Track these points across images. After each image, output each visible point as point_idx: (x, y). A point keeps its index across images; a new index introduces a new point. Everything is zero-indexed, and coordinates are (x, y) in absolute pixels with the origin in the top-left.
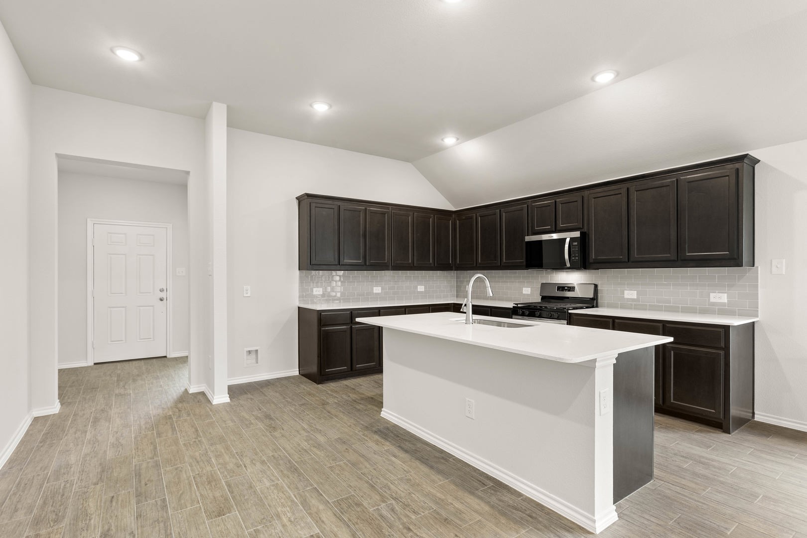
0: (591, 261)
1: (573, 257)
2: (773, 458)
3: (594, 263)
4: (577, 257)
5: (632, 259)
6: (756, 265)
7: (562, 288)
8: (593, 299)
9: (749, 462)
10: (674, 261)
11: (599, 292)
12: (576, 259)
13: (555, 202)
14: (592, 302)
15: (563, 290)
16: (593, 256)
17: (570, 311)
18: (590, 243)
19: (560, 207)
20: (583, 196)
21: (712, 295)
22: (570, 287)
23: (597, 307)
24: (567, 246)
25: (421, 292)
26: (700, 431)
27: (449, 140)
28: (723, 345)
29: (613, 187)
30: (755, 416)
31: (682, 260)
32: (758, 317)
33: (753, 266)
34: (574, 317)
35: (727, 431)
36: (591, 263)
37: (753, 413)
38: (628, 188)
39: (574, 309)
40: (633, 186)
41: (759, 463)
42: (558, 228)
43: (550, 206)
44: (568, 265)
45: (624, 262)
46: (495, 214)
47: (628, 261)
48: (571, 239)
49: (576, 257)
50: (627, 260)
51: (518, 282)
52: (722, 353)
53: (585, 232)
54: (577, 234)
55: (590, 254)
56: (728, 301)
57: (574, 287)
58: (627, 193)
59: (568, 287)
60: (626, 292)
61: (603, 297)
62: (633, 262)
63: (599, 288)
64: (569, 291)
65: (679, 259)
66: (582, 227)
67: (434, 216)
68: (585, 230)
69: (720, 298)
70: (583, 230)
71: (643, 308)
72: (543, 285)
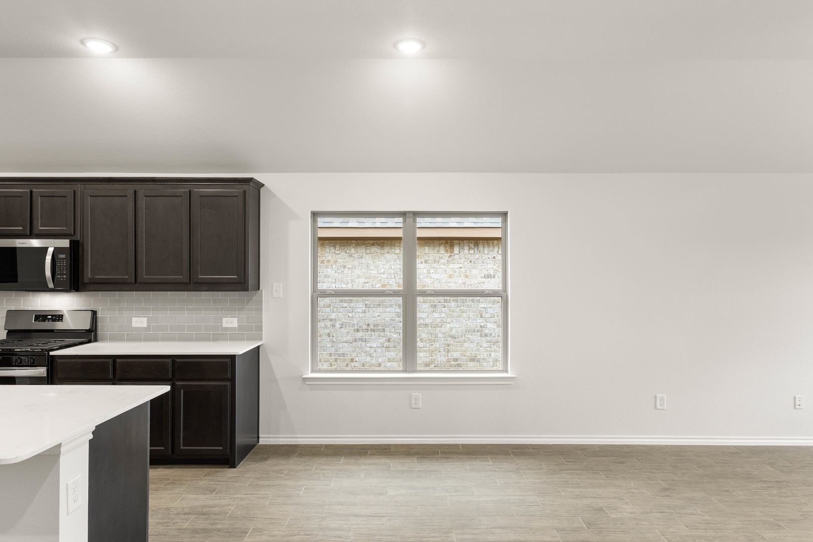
0: (86, 281)
1: (59, 274)
2: (267, 483)
3: (90, 283)
4: (64, 274)
5: (139, 280)
6: (260, 289)
7: (42, 317)
8: (89, 331)
9: (247, 494)
10: (186, 283)
11: (99, 321)
12: (63, 278)
13: (31, 192)
14: (90, 335)
15: (44, 320)
16: (88, 274)
17: (51, 353)
18: (85, 258)
19: (38, 201)
20: (74, 191)
21: (224, 320)
22: (56, 315)
23: (96, 340)
24: (48, 258)
26: (208, 475)
28: (229, 376)
29: (117, 186)
30: (260, 440)
31: (195, 283)
32: (262, 340)
33: (259, 289)
34: (59, 361)
35: (233, 466)
36: (86, 284)
37: (258, 438)
38: (135, 191)
39: (61, 348)
40: (142, 189)
41: (254, 493)
42: (35, 232)
43: (21, 196)
44: (51, 285)
45: (130, 283)
47: (136, 282)
48: (56, 249)
49: (62, 274)
50: (134, 282)
52: (228, 383)
53: (78, 241)
54: (65, 243)
55: (85, 272)
56: (238, 325)
57: (62, 315)
58: (134, 196)
59: (52, 316)
60: (134, 320)
61: (103, 328)
62: (141, 283)
63: (99, 315)
64: (54, 320)
65: (191, 281)
66: (73, 233)
68: (78, 237)
69: (231, 322)
70: (74, 238)
72: (11, 314)
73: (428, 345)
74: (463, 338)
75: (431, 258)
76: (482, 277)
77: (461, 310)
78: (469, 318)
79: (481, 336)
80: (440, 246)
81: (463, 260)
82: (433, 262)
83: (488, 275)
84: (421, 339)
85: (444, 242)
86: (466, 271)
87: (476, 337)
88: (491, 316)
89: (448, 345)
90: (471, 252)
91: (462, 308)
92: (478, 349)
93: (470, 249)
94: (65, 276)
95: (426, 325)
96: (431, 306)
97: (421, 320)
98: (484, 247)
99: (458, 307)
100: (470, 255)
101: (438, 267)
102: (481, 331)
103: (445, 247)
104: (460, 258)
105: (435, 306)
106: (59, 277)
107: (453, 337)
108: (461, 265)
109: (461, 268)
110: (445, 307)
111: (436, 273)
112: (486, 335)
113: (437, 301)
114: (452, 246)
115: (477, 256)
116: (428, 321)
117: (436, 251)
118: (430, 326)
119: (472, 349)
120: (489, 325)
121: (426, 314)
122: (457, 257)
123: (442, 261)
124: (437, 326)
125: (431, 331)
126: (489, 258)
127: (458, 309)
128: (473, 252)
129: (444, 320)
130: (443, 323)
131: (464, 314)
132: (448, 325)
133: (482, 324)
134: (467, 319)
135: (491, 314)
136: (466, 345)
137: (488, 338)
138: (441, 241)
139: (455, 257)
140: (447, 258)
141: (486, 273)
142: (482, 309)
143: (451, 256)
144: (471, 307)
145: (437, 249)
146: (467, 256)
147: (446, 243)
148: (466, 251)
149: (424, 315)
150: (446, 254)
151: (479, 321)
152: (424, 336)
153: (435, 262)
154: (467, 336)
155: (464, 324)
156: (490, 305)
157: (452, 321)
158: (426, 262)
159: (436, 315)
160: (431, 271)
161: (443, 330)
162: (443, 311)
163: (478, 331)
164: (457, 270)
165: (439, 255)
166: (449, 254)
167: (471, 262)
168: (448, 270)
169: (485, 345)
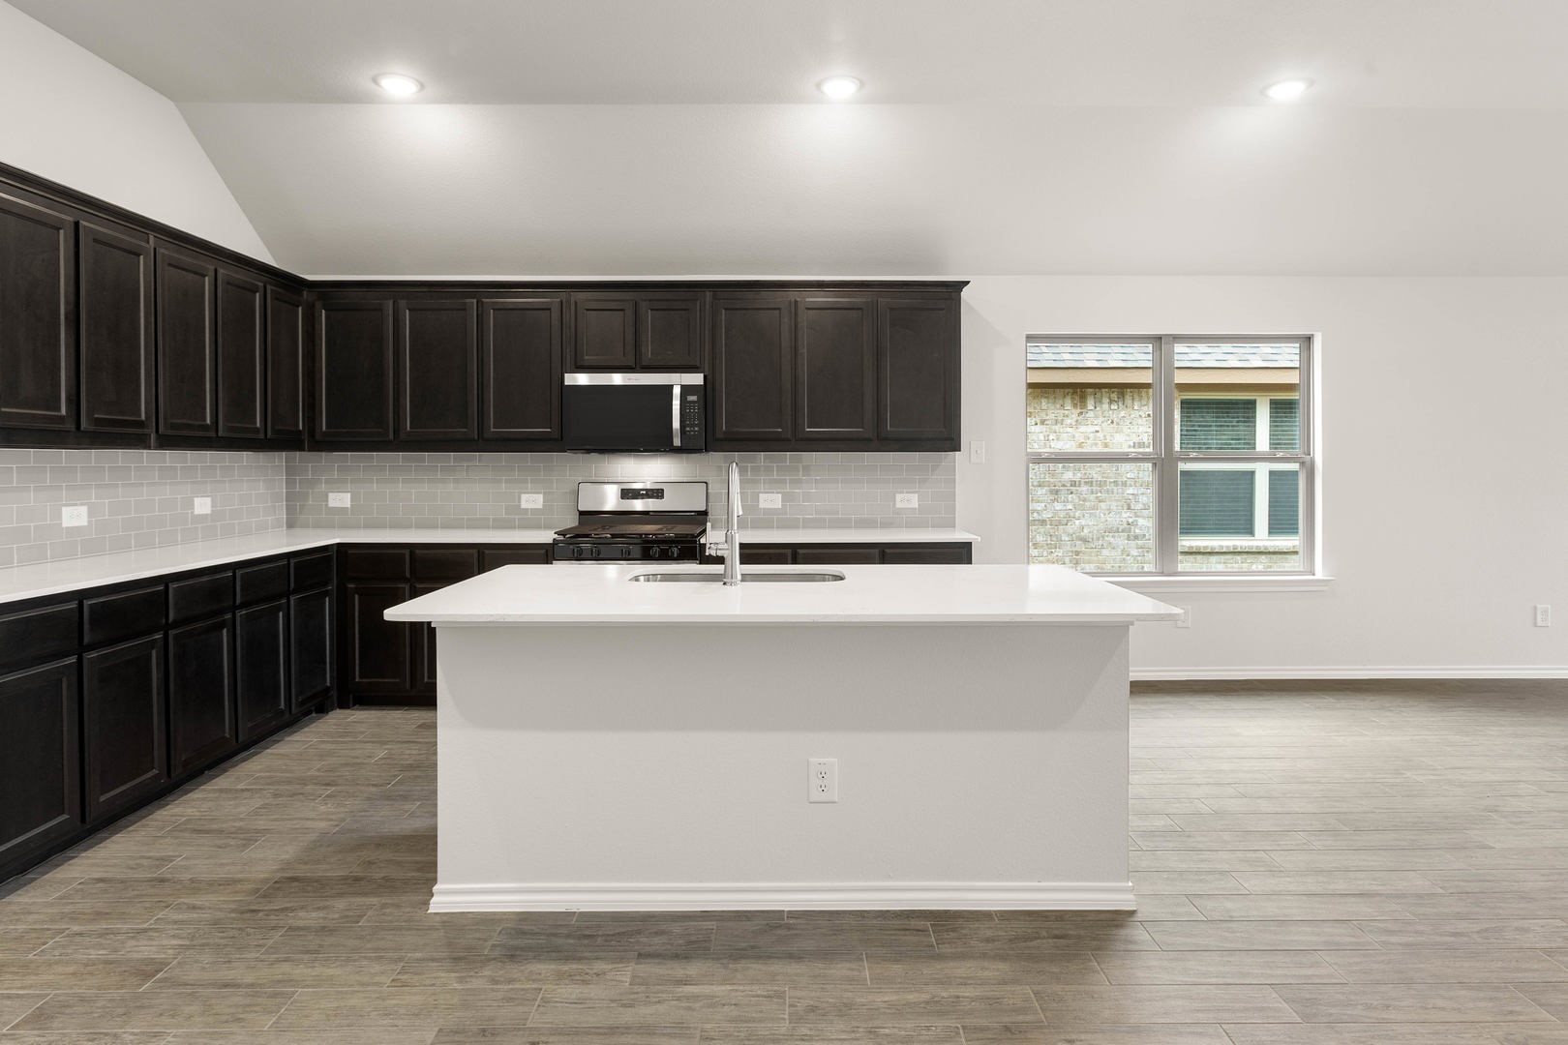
0: (719, 435)
1: (688, 425)
3: (727, 439)
4: (696, 425)
5: (799, 435)
7: (633, 492)
10: (869, 439)
11: (710, 499)
12: (694, 431)
13: (636, 304)
15: (635, 498)
16: (722, 424)
18: (716, 400)
19: (648, 316)
21: (899, 497)
22: (652, 491)
24: (676, 402)
25: (203, 518)
27: (398, 84)
29: (764, 293)
31: (883, 439)
32: (955, 527)
36: (719, 440)
38: (795, 301)
42: (643, 363)
43: (623, 310)
44: (677, 442)
45: (784, 440)
46: (465, 309)
47: (793, 438)
48: (685, 387)
49: (694, 425)
50: (790, 436)
51: (507, 481)
53: (715, 377)
54: (697, 379)
55: (718, 422)
56: (920, 506)
57: (664, 490)
59: (647, 490)
60: (761, 497)
62: (801, 439)
64: (650, 497)
65: (878, 437)
66: (708, 365)
67: (265, 287)
68: (706, 371)
69: (908, 500)
70: (710, 372)
71: (792, 524)
73: (1045, 554)
74: (1100, 542)
75: (1051, 416)
76: (1130, 447)
77: (1097, 497)
78: (1110, 511)
79: (1128, 538)
80: (1065, 397)
81: (1101, 419)
82: (1054, 422)
83: (1139, 443)
84: (1034, 544)
85: (1071, 390)
86: (1105, 436)
87: (1121, 541)
88: (1143, 507)
89: (1077, 553)
90: (1113, 407)
91: (1099, 494)
92: (1124, 559)
93: (1111, 402)
94: (696, 429)
95: (1043, 522)
96: (1051, 492)
97: (1035, 515)
98: (1133, 399)
99: (1092, 493)
100: (1111, 412)
101: (1061, 430)
102: (1128, 531)
103: (1073, 399)
104: (1096, 417)
105: (1057, 492)
106: (688, 429)
107: (1085, 540)
108: (1097, 428)
109: (1097, 432)
110: (1072, 493)
111: (1058, 439)
112: (1136, 537)
113: (1060, 484)
114: (1083, 399)
115: (1122, 414)
116: (1046, 515)
117: (1058, 406)
118: (1049, 523)
119: (1114, 560)
120: (1141, 522)
121: (1043, 505)
122: (1091, 414)
123: (1068, 421)
124: (1060, 523)
125: (1051, 531)
126: (1140, 416)
127: (1092, 497)
128: (1116, 407)
129: (1072, 514)
130: (1069, 518)
131: (1102, 504)
132: (1077, 522)
133: (1130, 520)
134: (1107, 512)
135: (1144, 504)
136: (1105, 552)
137: (1140, 542)
138: (1067, 390)
139: (1087, 415)
140: (1075, 416)
141: (1136, 440)
142: (1131, 497)
143: (1081, 413)
144: (1113, 492)
145: (1061, 402)
146: (1107, 414)
147: (1074, 393)
148: (1106, 406)
149: (1040, 507)
150: (1074, 411)
151: (1124, 515)
152: (1039, 539)
153: (1057, 422)
154: (1106, 538)
155: (1103, 520)
156: (1142, 490)
157: (1084, 516)
158: (1043, 422)
159: (1058, 506)
160: (1051, 438)
161: (1070, 528)
162: (1070, 499)
163: (1123, 531)
164: (1091, 435)
165: (1063, 411)
166: (1079, 411)
167: (1112, 422)
168: (1077, 435)
169: (1134, 552)
